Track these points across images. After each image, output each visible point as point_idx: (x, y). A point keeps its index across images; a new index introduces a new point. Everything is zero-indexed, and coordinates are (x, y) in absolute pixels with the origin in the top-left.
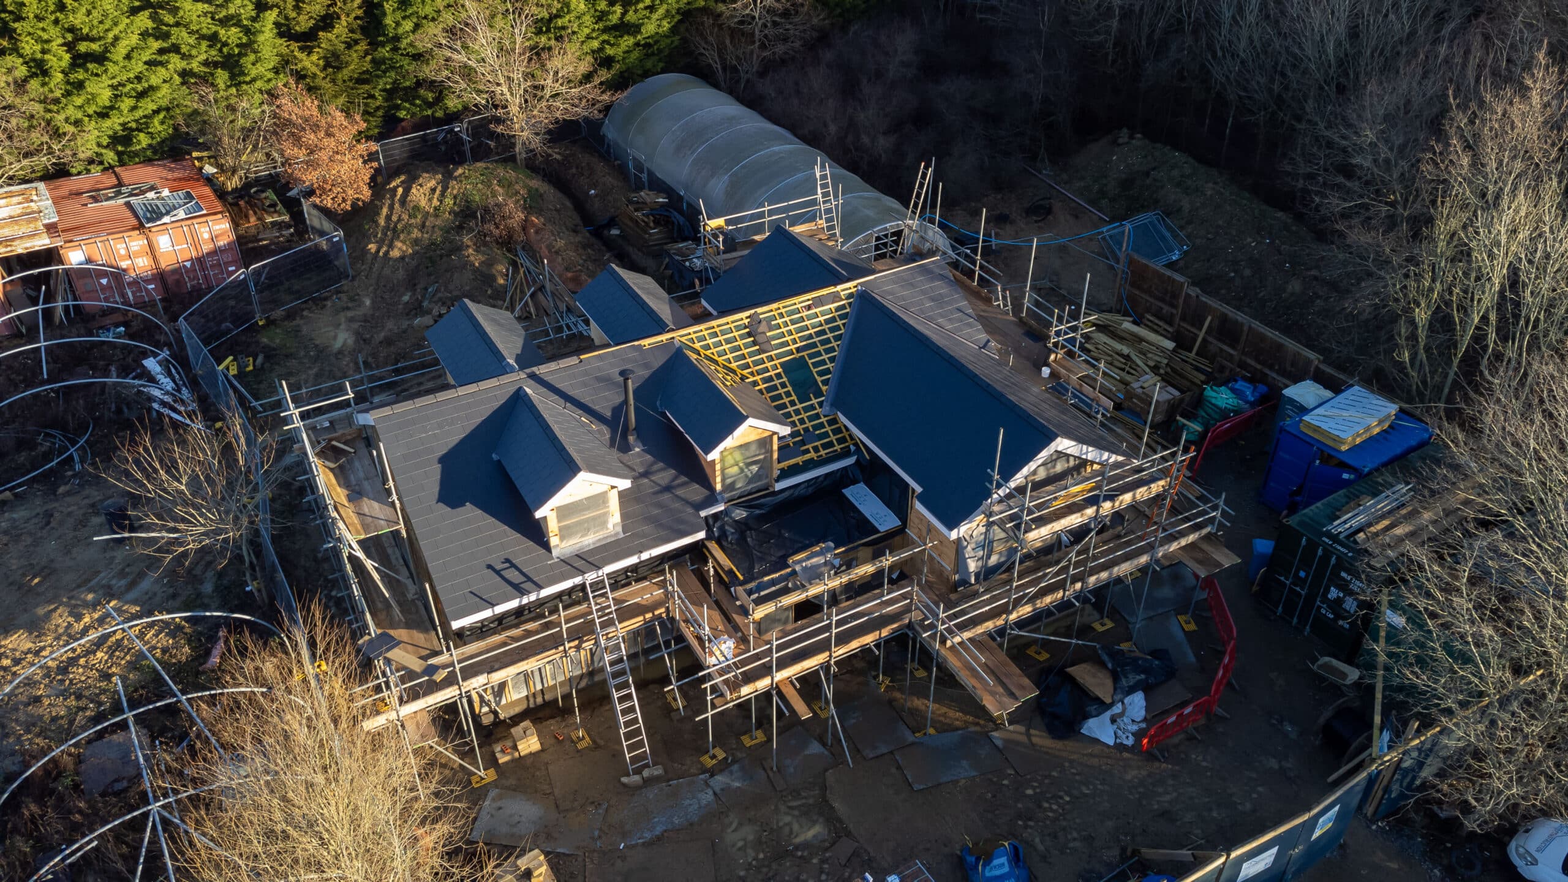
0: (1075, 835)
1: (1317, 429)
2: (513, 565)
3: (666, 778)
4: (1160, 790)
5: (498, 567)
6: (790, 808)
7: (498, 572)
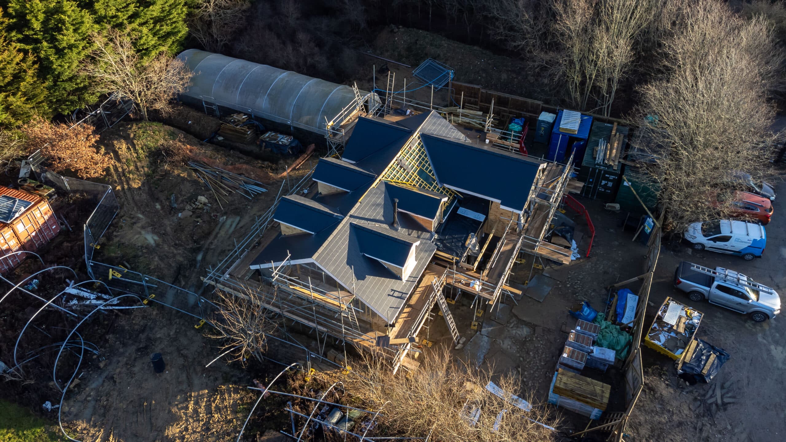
0: (590, 291)
1: (566, 129)
2: (395, 291)
3: (468, 340)
4: (598, 266)
5: (391, 293)
6: (512, 328)
7: (392, 296)
